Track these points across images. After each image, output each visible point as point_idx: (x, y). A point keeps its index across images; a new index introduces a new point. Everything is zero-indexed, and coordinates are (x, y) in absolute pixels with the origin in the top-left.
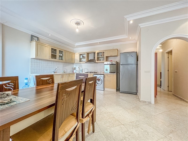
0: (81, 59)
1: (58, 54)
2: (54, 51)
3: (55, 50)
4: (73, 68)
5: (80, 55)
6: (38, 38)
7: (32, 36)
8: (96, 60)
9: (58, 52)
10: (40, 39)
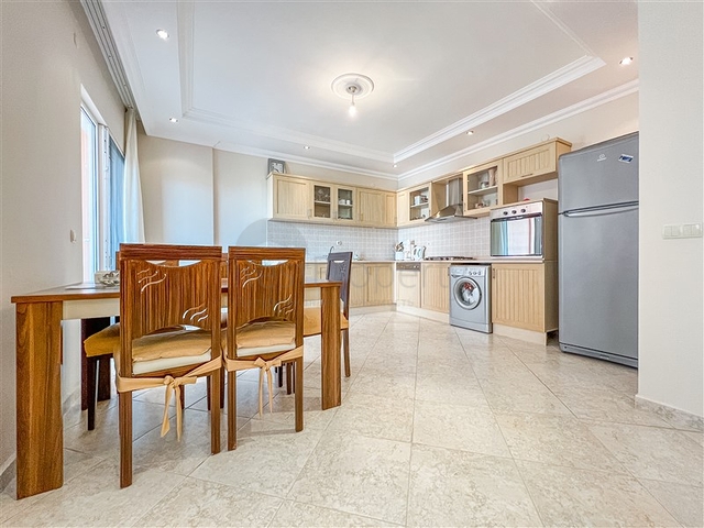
0: (419, 208)
1: (334, 202)
2: (321, 192)
3: (327, 190)
4: (394, 246)
5: (413, 194)
6: (283, 163)
7: (271, 161)
8: (465, 207)
9: (334, 195)
10: (289, 166)
